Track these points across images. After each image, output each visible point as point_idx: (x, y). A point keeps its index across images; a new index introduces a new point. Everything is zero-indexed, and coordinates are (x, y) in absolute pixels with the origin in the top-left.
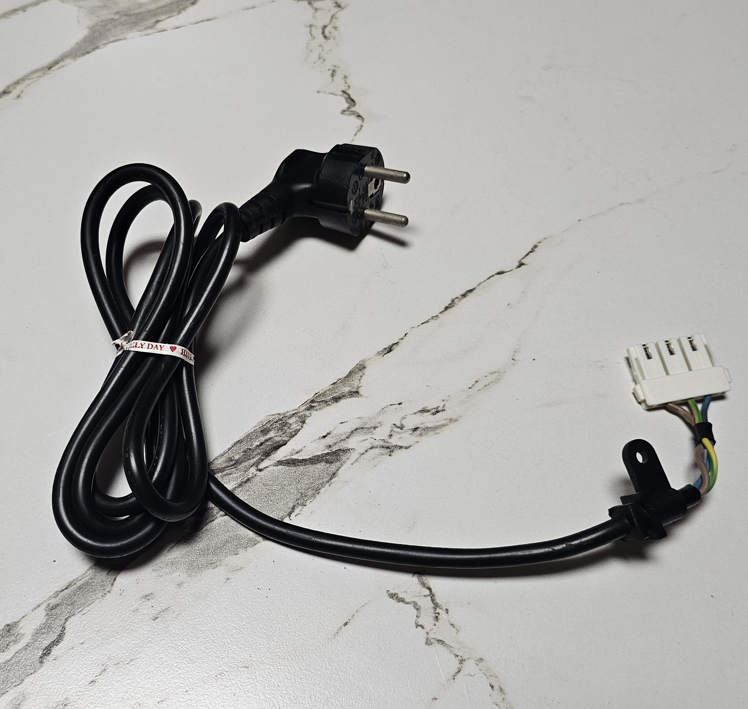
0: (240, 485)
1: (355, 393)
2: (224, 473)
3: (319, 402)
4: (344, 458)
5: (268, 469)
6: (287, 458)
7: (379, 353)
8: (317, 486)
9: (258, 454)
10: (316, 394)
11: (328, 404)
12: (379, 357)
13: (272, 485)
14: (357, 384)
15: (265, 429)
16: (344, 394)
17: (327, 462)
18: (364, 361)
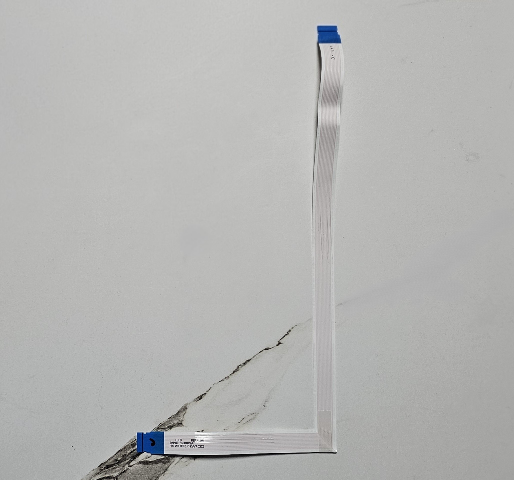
0: (121, 474)
1: (180, 424)
2: (113, 467)
3: (161, 429)
4: (172, 461)
5: (134, 466)
6: (144, 460)
7: (195, 400)
8: (158, 475)
9: (130, 457)
10: (160, 424)
11: (166, 430)
12: (195, 402)
13: (136, 474)
14: (181, 419)
15: (134, 444)
16: (174, 424)
17: (163, 463)
18: (187, 404)
